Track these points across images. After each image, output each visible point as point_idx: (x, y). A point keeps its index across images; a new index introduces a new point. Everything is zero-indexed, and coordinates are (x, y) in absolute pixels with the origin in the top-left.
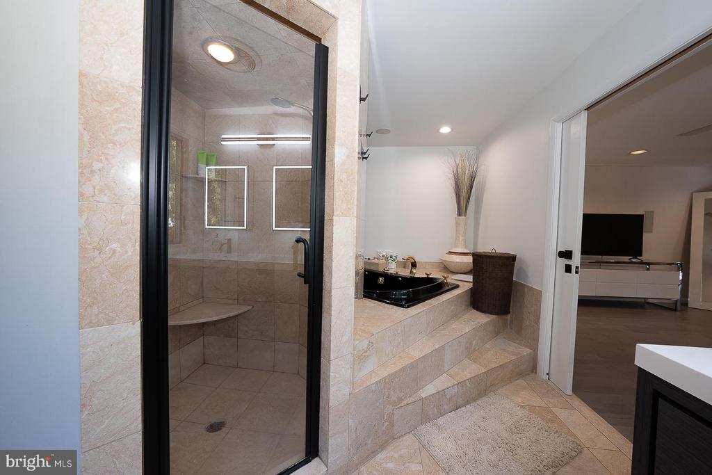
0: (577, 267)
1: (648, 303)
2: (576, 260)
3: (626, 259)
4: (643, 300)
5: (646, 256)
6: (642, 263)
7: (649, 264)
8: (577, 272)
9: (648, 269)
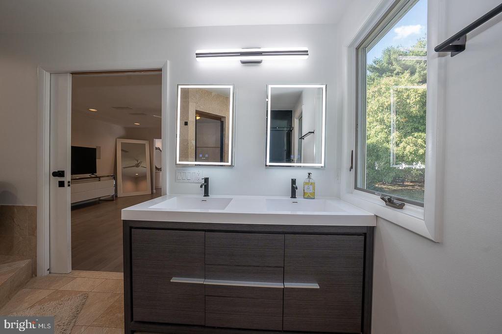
0: (69, 182)
1: (101, 200)
2: (68, 177)
3: (88, 175)
4: (98, 199)
5: (98, 174)
6: (97, 177)
7: (99, 177)
8: (69, 185)
9: (100, 180)
